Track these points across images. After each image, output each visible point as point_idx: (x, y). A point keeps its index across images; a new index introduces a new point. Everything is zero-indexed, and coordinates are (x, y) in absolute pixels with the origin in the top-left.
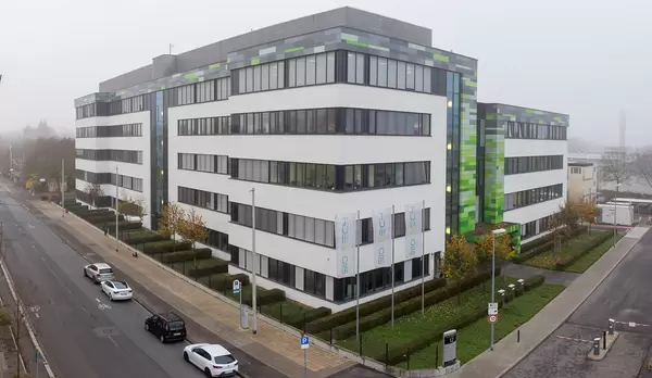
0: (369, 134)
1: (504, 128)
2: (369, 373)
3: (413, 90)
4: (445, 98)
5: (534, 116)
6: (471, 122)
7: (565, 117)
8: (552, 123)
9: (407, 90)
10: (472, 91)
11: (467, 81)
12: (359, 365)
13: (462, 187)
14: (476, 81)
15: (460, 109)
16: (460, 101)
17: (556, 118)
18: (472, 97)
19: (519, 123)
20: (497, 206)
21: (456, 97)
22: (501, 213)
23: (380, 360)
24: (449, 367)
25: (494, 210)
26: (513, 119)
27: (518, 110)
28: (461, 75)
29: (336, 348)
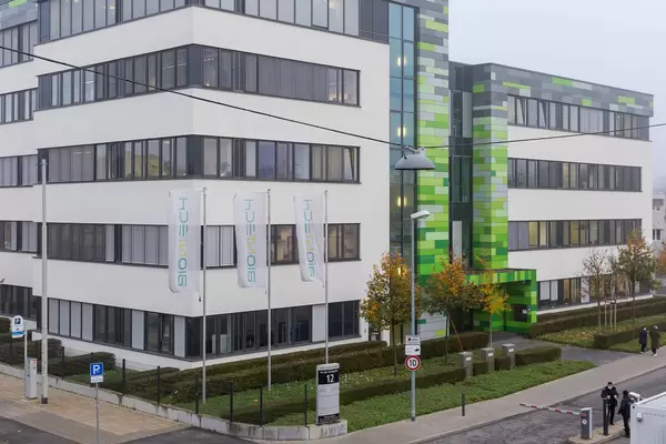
0: (246, 92)
1: (507, 106)
2: (203, 435)
3: (326, 29)
4: (386, 48)
5: (569, 91)
6: (438, 91)
7: (645, 99)
8: (614, 107)
9: (314, 27)
10: (439, 39)
11: (429, 22)
12: (194, 428)
13: (422, 197)
14: (445, 22)
15: (417, 68)
16: (417, 53)
17: (621, 99)
18: (438, 49)
19: (538, 100)
20: (493, 239)
21: (409, 48)
22: (503, 252)
23: (224, 417)
24: (326, 427)
25: (489, 245)
26: (525, 91)
27: (535, 79)
28: (417, 10)
29: (165, 408)
